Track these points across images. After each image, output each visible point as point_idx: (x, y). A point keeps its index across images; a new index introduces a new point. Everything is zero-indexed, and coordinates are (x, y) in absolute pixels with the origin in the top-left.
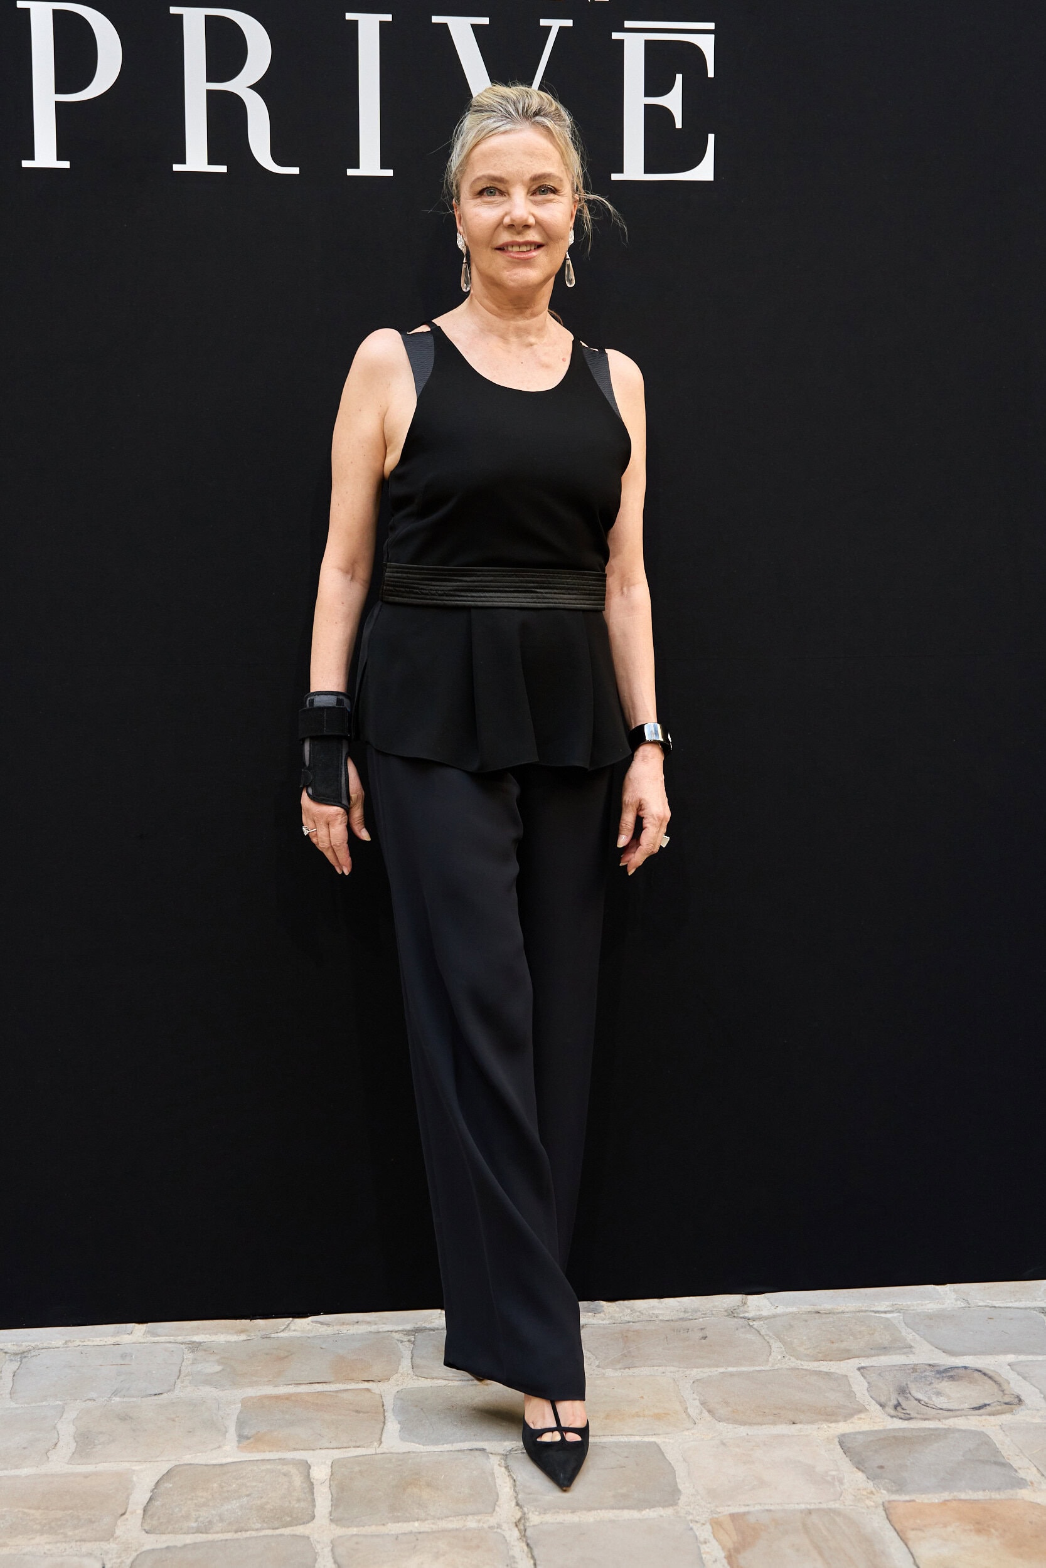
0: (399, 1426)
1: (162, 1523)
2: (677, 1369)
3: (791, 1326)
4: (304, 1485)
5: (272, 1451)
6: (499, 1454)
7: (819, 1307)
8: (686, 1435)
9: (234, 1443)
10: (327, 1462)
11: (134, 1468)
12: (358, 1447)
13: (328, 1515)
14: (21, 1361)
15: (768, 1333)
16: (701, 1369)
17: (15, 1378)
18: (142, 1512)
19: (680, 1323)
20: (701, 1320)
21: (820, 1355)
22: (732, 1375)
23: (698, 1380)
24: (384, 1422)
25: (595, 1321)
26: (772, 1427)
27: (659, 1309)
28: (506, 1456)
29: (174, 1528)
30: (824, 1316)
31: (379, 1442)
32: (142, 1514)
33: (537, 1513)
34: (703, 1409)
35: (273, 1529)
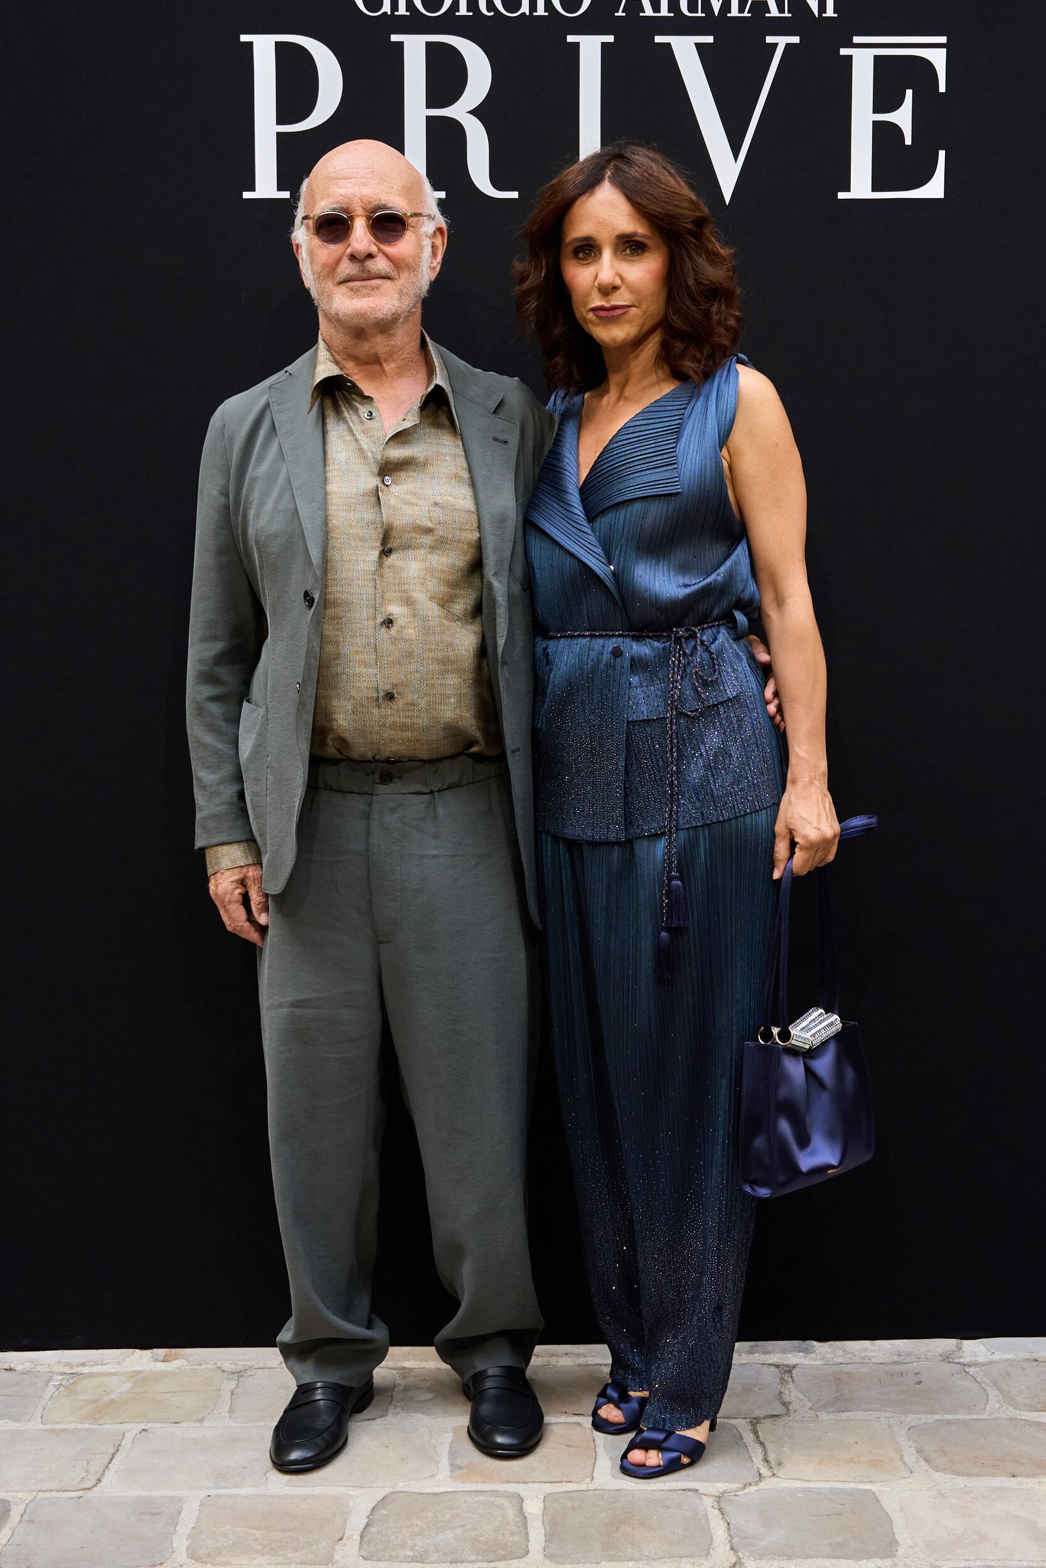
0: (610, 1462)
1: (379, 1549)
2: (892, 1415)
3: (1009, 1374)
4: (517, 1519)
5: (485, 1483)
6: (712, 1496)
7: (1037, 1355)
8: (902, 1484)
9: (448, 1473)
10: (540, 1496)
11: (349, 1493)
12: (571, 1482)
13: (542, 1551)
14: (238, 1380)
15: (985, 1380)
16: (916, 1416)
17: (233, 1397)
18: (359, 1537)
19: (893, 1366)
20: (915, 1364)
21: (1039, 1405)
22: (948, 1422)
23: (914, 1426)
24: (595, 1458)
25: (806, 1361)
26: (991, 1478)
27: (871, 1351)
28: (719, 1498)
29: (391, 1556)
30: (1043, 1364)
31: (591, 1478)
32: (359, 1540)
33: (752, 1558)
34: (919, 1457)
35: (488, 1562)
